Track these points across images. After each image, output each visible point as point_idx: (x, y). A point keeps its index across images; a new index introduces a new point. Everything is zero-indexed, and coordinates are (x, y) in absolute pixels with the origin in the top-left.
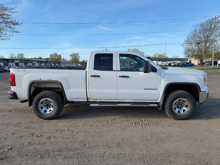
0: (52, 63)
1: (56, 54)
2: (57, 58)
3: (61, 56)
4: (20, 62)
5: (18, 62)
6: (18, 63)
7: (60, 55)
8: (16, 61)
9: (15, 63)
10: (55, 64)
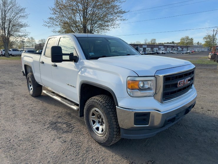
0: (179, 47)
1: (187, 38)
2: (188, 42)
3: (193, 40)
4: (147, 47)
5: (146, 46)
6: (146, 48)
7: (191, 39)
8: (144, 46)
9: (143, 48)
10: (183, 49)
